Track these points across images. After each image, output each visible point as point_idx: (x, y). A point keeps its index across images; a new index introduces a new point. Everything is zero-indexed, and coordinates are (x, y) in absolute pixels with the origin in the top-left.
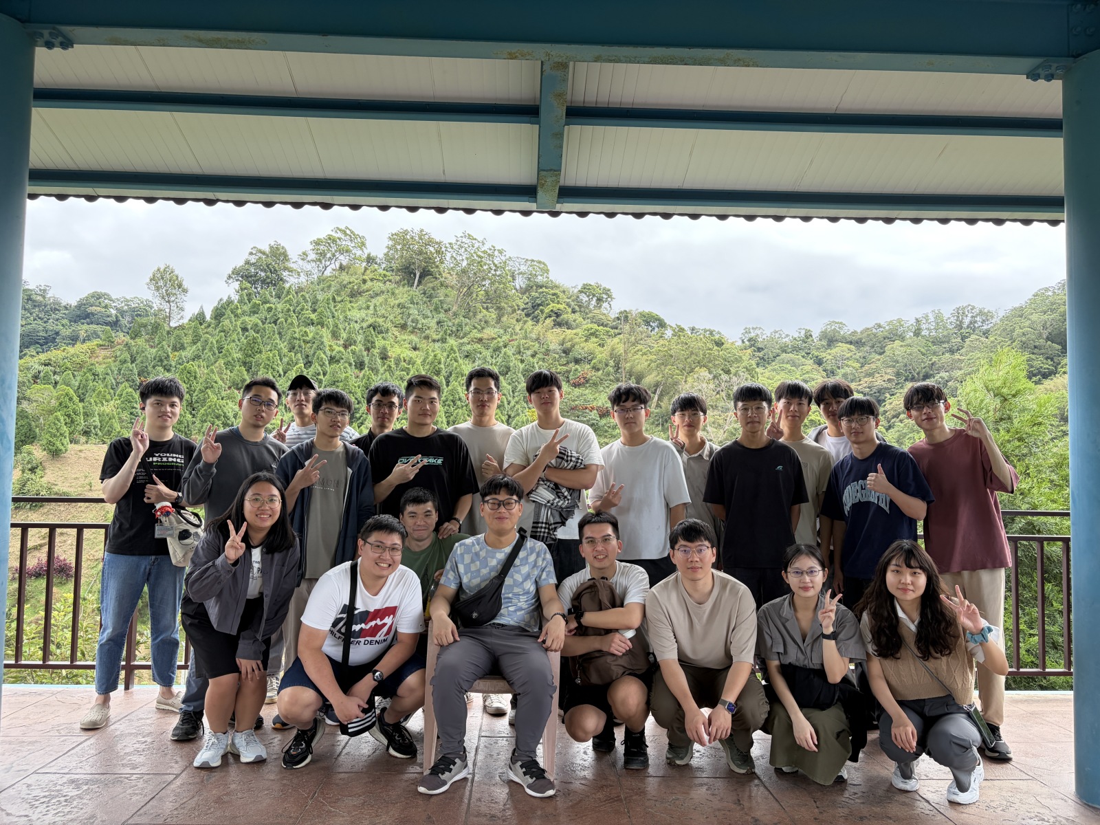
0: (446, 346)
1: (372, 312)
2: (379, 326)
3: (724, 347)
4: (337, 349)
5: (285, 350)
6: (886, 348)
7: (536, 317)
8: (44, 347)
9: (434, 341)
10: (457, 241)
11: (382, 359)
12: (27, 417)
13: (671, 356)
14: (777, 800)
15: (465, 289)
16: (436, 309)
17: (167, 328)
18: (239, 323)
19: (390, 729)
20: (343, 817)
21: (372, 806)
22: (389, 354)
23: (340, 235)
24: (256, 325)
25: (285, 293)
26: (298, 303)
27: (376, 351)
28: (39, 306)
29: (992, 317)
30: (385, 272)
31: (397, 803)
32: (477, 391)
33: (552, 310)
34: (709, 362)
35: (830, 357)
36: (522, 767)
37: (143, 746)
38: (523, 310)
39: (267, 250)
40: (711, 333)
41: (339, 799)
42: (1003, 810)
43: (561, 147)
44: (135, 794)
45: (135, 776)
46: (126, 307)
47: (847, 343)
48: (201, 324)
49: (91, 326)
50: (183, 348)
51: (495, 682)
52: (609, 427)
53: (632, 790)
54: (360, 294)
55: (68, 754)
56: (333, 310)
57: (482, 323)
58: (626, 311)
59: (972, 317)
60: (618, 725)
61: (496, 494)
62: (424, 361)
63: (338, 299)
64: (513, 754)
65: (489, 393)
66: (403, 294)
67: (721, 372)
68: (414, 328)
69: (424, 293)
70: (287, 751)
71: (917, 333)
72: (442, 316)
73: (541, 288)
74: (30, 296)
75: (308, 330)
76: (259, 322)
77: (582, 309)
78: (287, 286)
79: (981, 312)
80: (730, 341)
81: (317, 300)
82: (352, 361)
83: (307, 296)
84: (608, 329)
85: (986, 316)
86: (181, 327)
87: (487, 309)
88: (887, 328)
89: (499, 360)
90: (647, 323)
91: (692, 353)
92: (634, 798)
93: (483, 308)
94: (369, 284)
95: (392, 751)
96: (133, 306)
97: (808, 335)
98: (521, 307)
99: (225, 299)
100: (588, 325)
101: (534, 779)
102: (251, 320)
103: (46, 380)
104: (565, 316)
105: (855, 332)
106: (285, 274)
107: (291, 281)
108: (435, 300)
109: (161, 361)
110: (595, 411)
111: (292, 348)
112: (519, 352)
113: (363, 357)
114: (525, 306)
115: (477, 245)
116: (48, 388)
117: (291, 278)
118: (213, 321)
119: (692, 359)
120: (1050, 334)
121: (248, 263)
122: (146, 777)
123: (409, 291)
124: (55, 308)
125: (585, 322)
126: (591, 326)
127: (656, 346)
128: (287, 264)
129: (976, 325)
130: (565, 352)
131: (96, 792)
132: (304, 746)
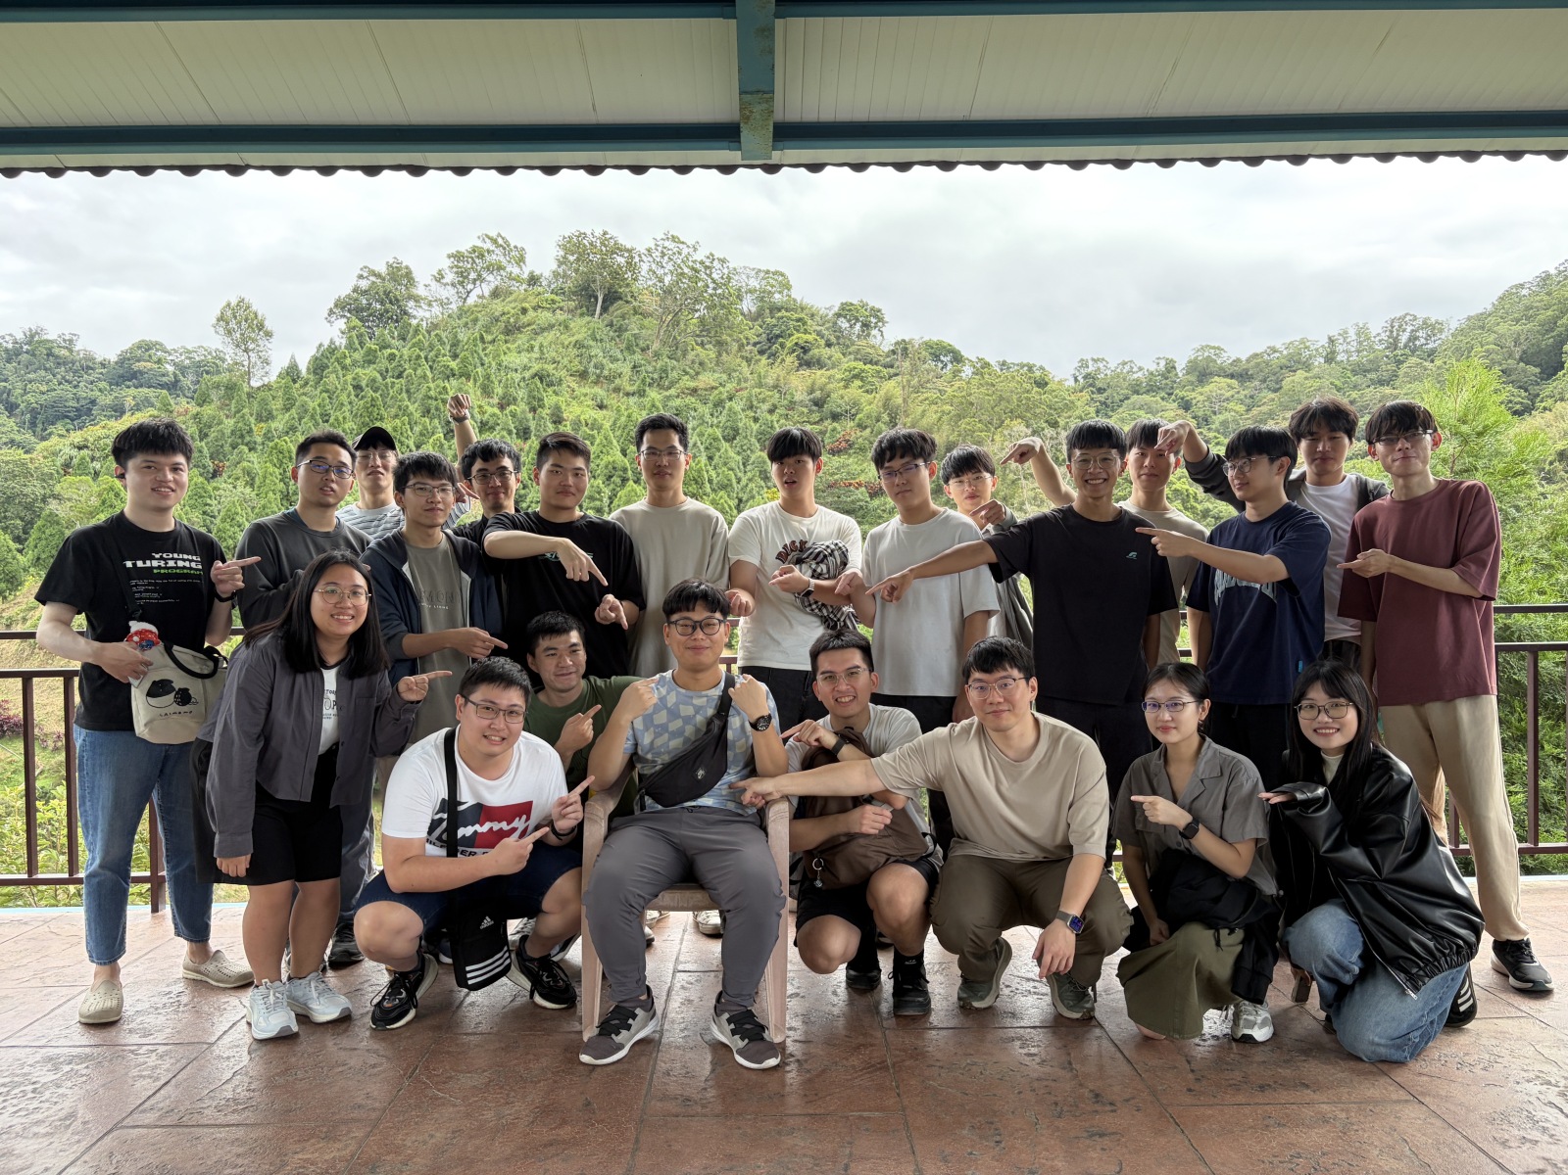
0: (646, 401)
1: (538, 356)
2: (548, 376)
3: (1048, 387)
4: (490, 410)
5: (417, 415)
6: (1283, 383)
7: (774, 355)
8: (75, 423)
9: (628, 394)
10: (657, 245)
11: (555, 422)
12: (58, 524)
13: (972, 404)
15: (670, 317)
16: (629, 348)
17: (246, 390)
18: (349, 378)
19: (534, 967)
20: (454, 1106)
21: (501, 1088)
22: (565, 415)
23: (489, 245)
24: (374, 380)
25: (411, 331)
26: (432, 347)
27: (545, 412)
28: (65, 364)
29: (1441, 331)
30: (553, 296)
31: (539, 1082)
33: (796, 344)
34: (1027, 411)
35: (1201, 398)
36: (729, 1021)
37: (165, 1000)
38: (755, 344)
39: (382, 269)
40: (1030, 368)
41: (451, 1078)
44: (141, 1076)
45: (145, 1048)
46: (188, 361)
47: (1227, 376)
48: (294, 381)
49: (140, 390)
50: (270, 417)
51: (688, 894)
52: (884, 511)
53: (904, 1051)
54: (518, 329)
55: (51, 1015)
56: (482, 354)
57: (696, 366)
58: (904, 341)
59: (1413, 331)
61: (688, 610)
62: (614, 423)
63: (488, 338)
64: (718, 1000)
65: (670, 454)
66: (581, 327)
67: (1044, 425)
68: (598, 376)
69: (611, 325)
70: (379, 1004)
71: (1330, 358)
72: (638, 357)
73: (779, 310)
74: (50, 349)
75: (447, 385)
76: (378, 375)
77: (841, 341)
78: (414, 322)
79: (1425, 323)
80: (1056, 379)
81: (458, 341)
82: (512, 427)
83: (443, 335)
84: (879, 368)
85: (1432, 328)
86: (268, 387)
87: (702, 344)
88: (1285, 352)
89: (723, 419)
90: (936, 357)
91: (1001, 399)
92: (907, 1063)
93: (697, 344)
94: (531, 313)
95: (538, 999)
96: (197, 359)
97: (1171, 367)
98: (752, 341)
99: (326, 344)
100: (848, 363)
101: (746, 1041)
102: (367, 373)
103: (82, 468)
104: (816, 351)
105: (1237, 361)
106: (411, 304)
107: (420, 315)
108: (627, 335)
109: (242, 437)
110: (863, 489)
111: (427, 412)
112: (751, 407)
113: (527, 421)
114: (757, 339)
115: (685, 251)
116: (87, 481)
117: (420, 310)
118: (311, 377)
119: (1002, 407)
120: (1524, 352)
121: (355, 290)
122: (161, 1049)
123: (588, 323)
124: (88, 366)
125: (846, 360)
126: (853, 364)
127: (949, 390)
128: (414, 291)
129: (1417, 343)
130: (816, 404)
131: (83, 1076)
132: (404, 995)
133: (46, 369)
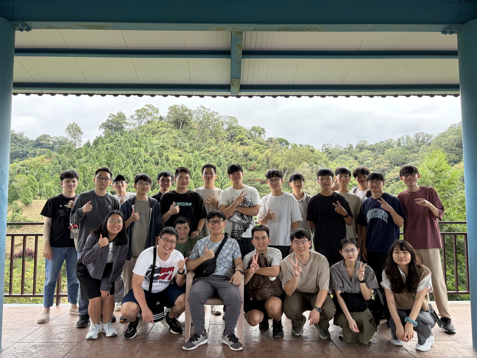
0: (194, 154)
1: (162, 141)
2: (165, 147)
3: (314, 152)
4: (147, 157)
5: (125, 158)
6: (385, 152)
7: (232, 141)
8: (22, 158)
9: (189, 152)
10: (198, 109)
11: (166, 160)
12: (15, 189)
13: (292, 157)
14: (340, 351)
15: (202, 130)
16: (189, 139)
17: (74, 149)
18: (105, 146)
19: (171, 321)
21: (163, 355)
22: (170, 158)
23: (147, 108)
24: (112, 147)
25: (124, 133)
26: (130, 138)
27: (164, 157)
28: (20, 141)
29: (432, 137)
30: (167, 123)
31: (174, 354)
32: (206, 173)
33: (239, 138)
34: (308, 159)
35: (361, 156)
36: (228, 337)
37: (64, 330)
38: (227, 138)
39: (116, 115)
40: (309, 147)
41: (148, 352)
42: (441, 354)
43: (240, 68)
44: (61, 351)
45: (60, 343)
46: (57, 141)
47: (368, 150)
48: (89, 147)
49: (42, 149)
50: (81, 157)
51: (215, 300)
52: (265, 188)
53: (276, 347)
54: (156, 133)
55: (32, 334)
56: (145, 140)
57: (209, 144)
58: (271, 138)
59: (423, 137)
60: (270, 318)
61: (213, 218)
62: (184, 161)
63: (147, 135)
64: (224, 332)
65: (211, 174)
66: (175, 132)
67: (313, 163)
68: (180, 147)
69: (184, 132)
70: (126, 332)
71: (399, 145)
72: (192, 141)
73: (234, 128)
74: (16, 136)
75: (134, 149)
76: (114, 146)
77: (253, 137)
78: (125, 130)
79: (427, 135)
80: (317, 150)
81: (138, 136)
82: (154, 162)
83: (134, 134)
84: (264, 146)
85: (429, 137)
86: (80, 149)
87: (211, 138)
88: (386, 143)
89: (217, 160)
90: (281, 143)
91: (300, 155)
92: (277, 350)
93: (210, 138)
94: (160, 128)
95: (171, 331)
96: (60, 140)
97: (351, 147)
98: (226, 137)
99: (99, 136)
100: (255, 144)
101: (234, 342)
102: (110, 145)
103: (23, 172)
104: (245, 140)
105: (372, 145)
106: (125, 125)
107: (127, 128)
108: (189, 135)
109: (72, 163)
110: (259, 181)
111: (128, 157)
112: (225, 157)
113: (158, 160)
114: (227, 137)
115: (206, 111)
116: (24, 176)
117: (127, 127)
118: (94, 146)
119: (301, 158)
120: (457, 144)
121: (108, 120)
122: (65, 344)
123: (177, 131)
124: (27, 142)
125: (254, 143)
126: (256, 144)
127: (285, 153)
128: (125, 121)
129: (425, 141)
130: (245, 156)
131: (44, 350)
132: (133, 329)
133: (14, 142)
